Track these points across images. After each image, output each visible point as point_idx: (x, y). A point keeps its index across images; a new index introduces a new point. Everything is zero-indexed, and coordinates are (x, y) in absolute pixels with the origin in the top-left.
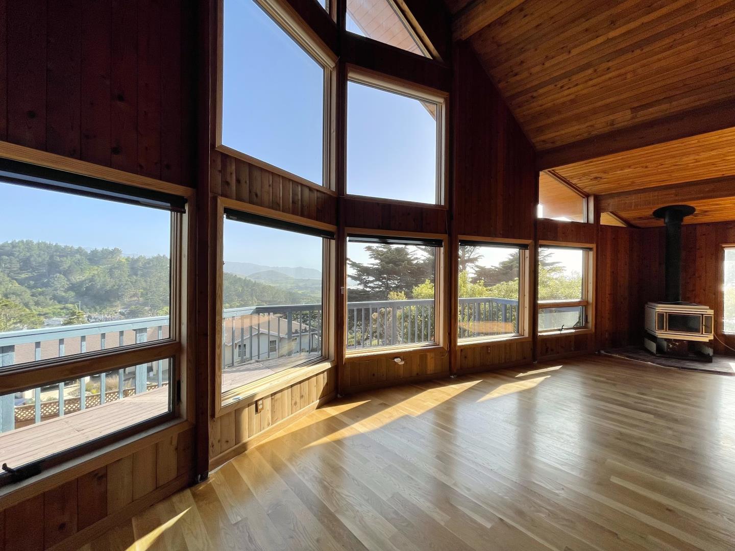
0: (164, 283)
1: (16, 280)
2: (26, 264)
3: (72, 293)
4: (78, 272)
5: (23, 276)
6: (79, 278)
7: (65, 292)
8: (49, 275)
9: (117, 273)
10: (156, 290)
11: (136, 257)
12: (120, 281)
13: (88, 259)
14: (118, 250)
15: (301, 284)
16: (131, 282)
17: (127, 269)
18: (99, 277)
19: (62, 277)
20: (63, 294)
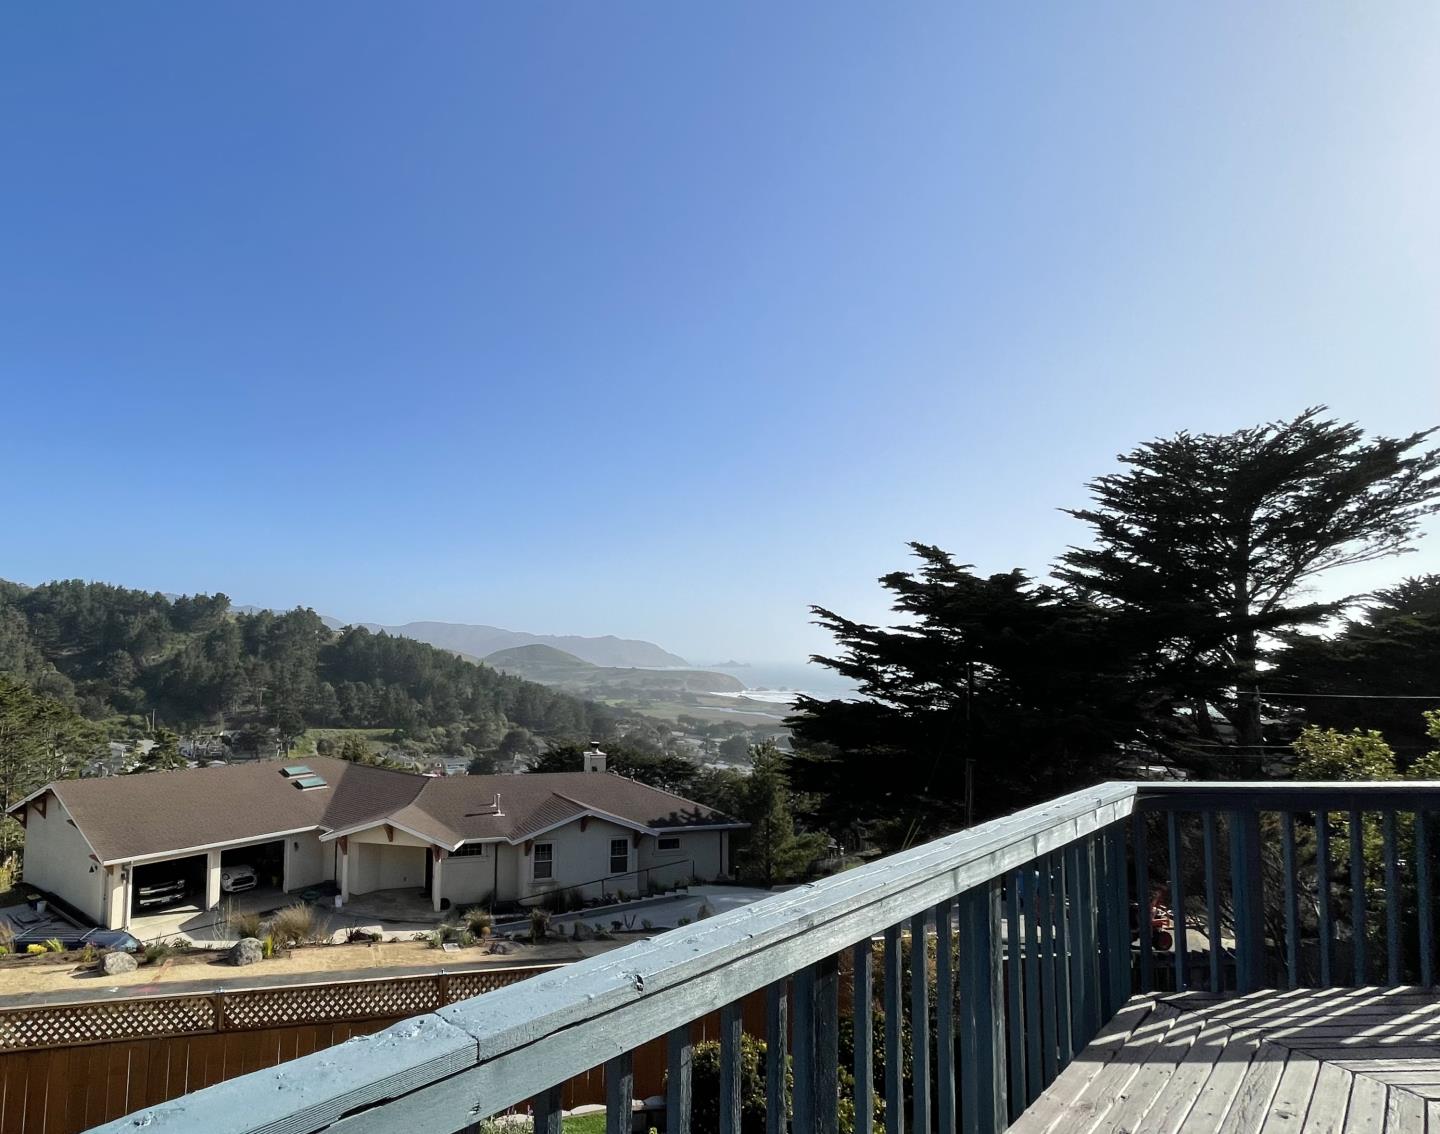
0: (308, 672)
1: (54, 661)
2: (70, 624)
3: (142, 691)
4: (154, 646)
5: (65, 653)
6: (153, 660)
7: (131, 688)
8: (106, 654)
9: (220, 647)
10: (293, 690)
11: (255, 614)
12: (225, 666)
13: (171, 618)
14: (224, 597)
15: (613, 682)
16: (246, 669)
17: (237, 640)
18: (188, 656)
19: (126, 654)
20: (127, 693)
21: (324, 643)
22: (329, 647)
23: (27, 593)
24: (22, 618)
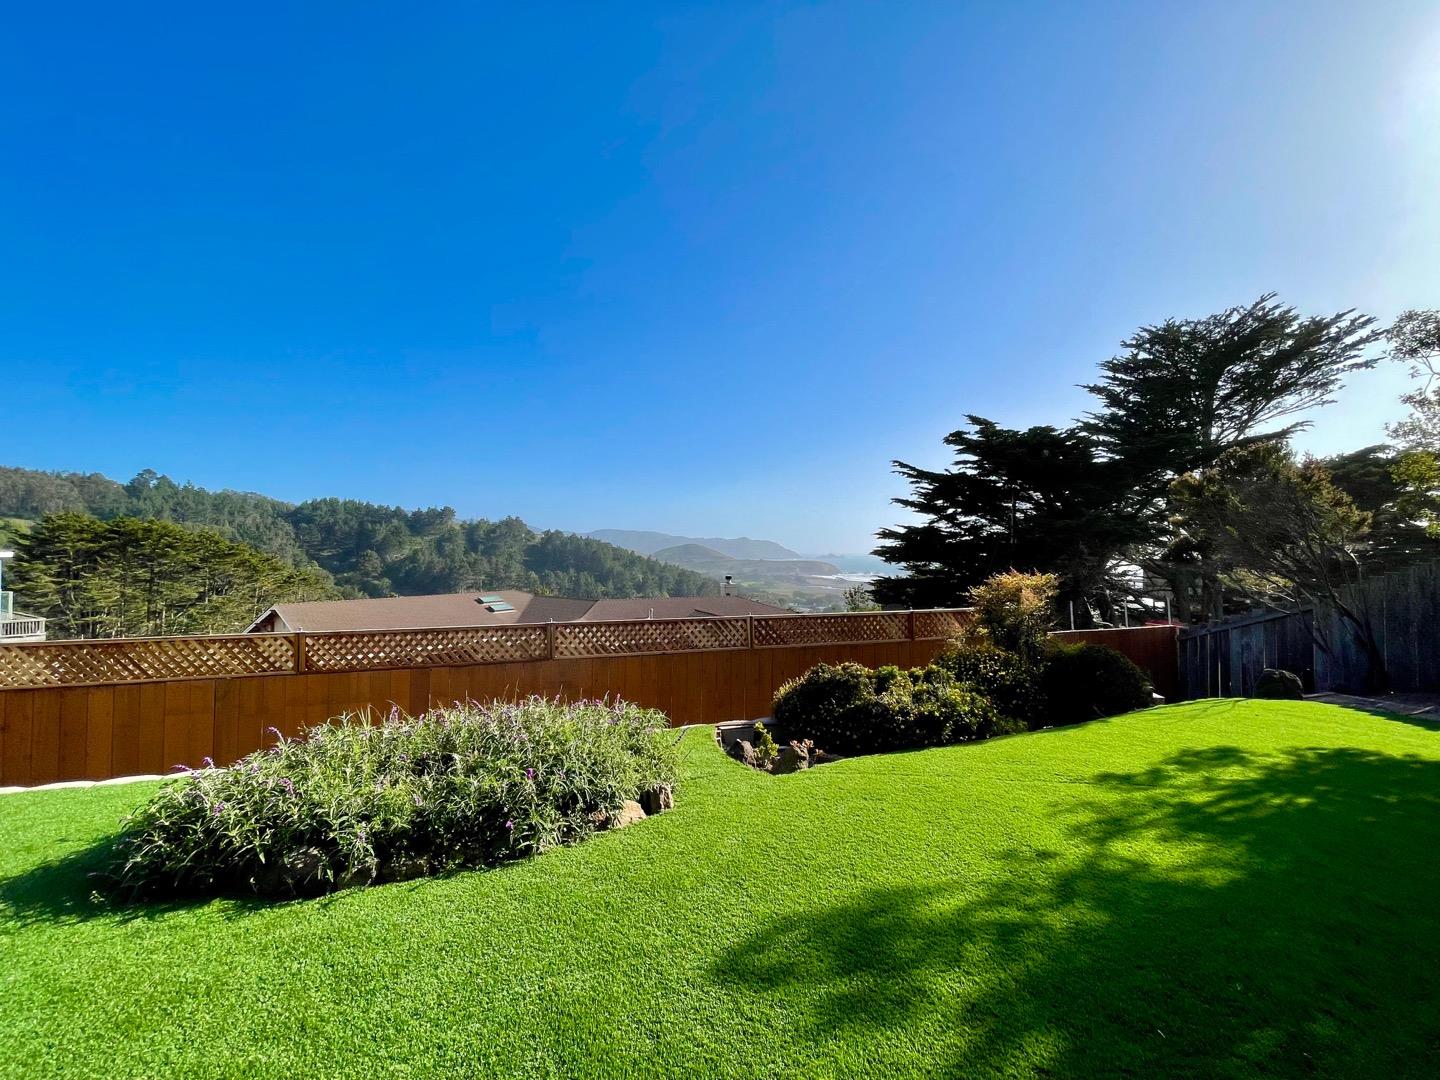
0: (518, 565)
1: (317, 560)
2: (328, 530)
3: (388, 581)
4: (396, 547)
5: (325, 554)
6: (396, 557)
7: (379, 579)
8: (358, 554)
9: (448, 547)
11: (475, 522)
12: (453, 561)
13: (408, 526)
14: (450, 510)
15: (747, 570)
16: (469, 563)
17: (461, 542)
18: (423, 554)
19: (375, 554)
20: (376, 582)
21: (529, 543)
22: (534, 546)
23: (293, 509)
24: (289, 528)
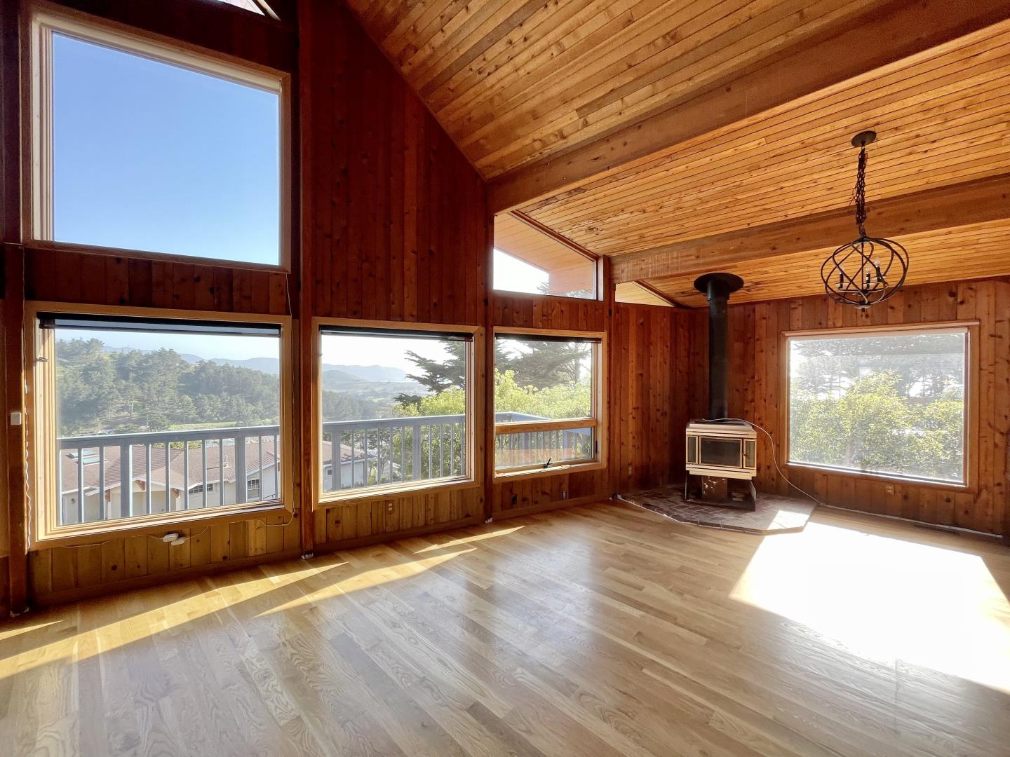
0: (171, 390)
9: (96, 375)
10: (159, 401)
11: (126, 353)
12: (101, 387)
14: (97, 341)
15: (378, 390)
16: (119, 390)
17: (111, 371)
21: (184, 371)
22: (188, 374)
